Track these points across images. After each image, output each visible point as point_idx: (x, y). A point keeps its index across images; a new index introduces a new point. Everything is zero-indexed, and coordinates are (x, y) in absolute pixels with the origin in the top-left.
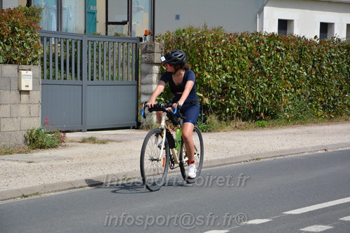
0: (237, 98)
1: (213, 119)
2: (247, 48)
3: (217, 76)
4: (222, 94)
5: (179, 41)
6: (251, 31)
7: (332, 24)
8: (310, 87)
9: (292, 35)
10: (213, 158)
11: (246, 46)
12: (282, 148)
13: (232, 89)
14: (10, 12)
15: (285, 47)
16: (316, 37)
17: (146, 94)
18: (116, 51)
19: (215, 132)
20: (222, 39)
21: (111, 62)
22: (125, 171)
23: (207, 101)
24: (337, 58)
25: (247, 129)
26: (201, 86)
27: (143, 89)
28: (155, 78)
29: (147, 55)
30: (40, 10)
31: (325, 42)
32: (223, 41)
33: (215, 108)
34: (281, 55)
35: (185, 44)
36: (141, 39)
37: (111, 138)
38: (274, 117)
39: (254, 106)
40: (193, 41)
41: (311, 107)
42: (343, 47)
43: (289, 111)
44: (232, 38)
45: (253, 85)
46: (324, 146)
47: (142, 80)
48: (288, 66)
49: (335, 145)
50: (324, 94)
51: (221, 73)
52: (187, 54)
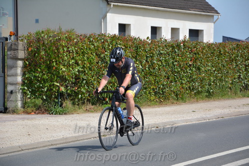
0: (87, 86)
1: (68, 103)
2: (95, 46)
3: (71, 69)
4: (75, 84)
5: (39, 40)
6: (98, 33)
7: (160, 28)
8: (145, 77)
9: (129, 36)
10: (68, 136)
11: (94, 45)
13: (83, 79)
15: (124, 46)
16: (148, 38)
17: (12, 84)
19: (69, 114)
20: (74, 39)
23: (63, 89)
24: (165, 54)
25: (95, 111)
26: (57, 77)
27: (9, 80)
28: (19, 71)
29: (12, 52)
31: (155, 42)
32: (75, 40)
33: (69, 95)
35: (44, 43)
36: (7, 39)
40: (51, 41)
41: (145, 93)
42: (169, 46)
44: (83, 38)
45: (100, 76)
46: (155, 124)
47: (8, 72)
49: (165, 123)
50: (155, 83)
51: (74, 66)
52: (46, 52)
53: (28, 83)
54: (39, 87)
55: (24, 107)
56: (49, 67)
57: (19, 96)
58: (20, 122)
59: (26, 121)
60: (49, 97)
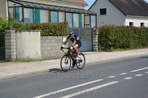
0: (119, 43)
1: (112, 48)
4: (115, 42)
5: (103, 28)
6: (122, 25)
7: (144, 23)
8: (138, 39)
9: (133, 26)
10: (112, 58)
11: (120, 29)
12: (131, 55)
13: (117, 40)
16: (139, 26)
17: (95, 42)
18: (87, 32)
19: (113, 51)
20: (114, 28)
21: (85, 35)
22: (89, 62)
23: (110, 44)
24: (145, 32)
25: (121, 50)
26: (109, 40)
27: (94, 41)
28: (97, 38)
29: (95, 33)
30: (68, 22)
31: (142, 28)
33: (113, 46)
34: (130, 31)
36: (93, 29)
37: (86, 54)
38: (128, 47)
39: (123, 45)
40: (107, 28)
41: (138, 44)
42: (146, 29)
43: (132, 46)
44: (117, 27)
45: (123, 39)
46: (142, 54)
47: (93, 39)
48: (132, 34)
49: (145, 54)
50: (142, 41)
51: (114, 36)
52: (105, 32)
53: (100, 42)
54: (103, 43)
55: (98, 50)
56: (106, 37)
57: (97, 46)
58: (97, 54)
59: (99, 54)
60: (106, 46)
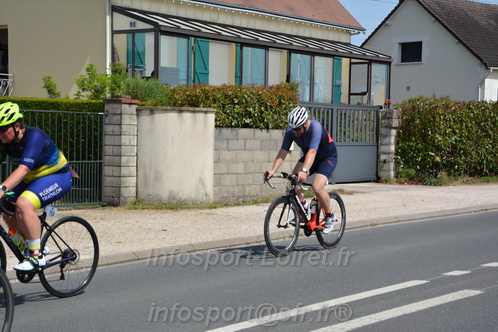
0: (465, 157)
1: (443, 174)
2: (474, 114)
3: (448, 138)
4: (452, 154)
5: (414, 108)
13: (461, 149)
14: (278, 88)
17: (385, 153)
19: (445, 185)
20: (452, 107)
21: (355, 127)
22: (371, 218)
23: (438, 159)
25: (473, 183)
26: (433, 146)
27: (383, 149)
28: (393, 140)
29: (386, 121)
30: (297, 85)
33: (444, 165)
35: (419, 111)
36: (381, 107)
37: (356, 190)
38: (497, 173)
40: (427, 108)
44: (461, 105)
45: (479, 146)
47: (382, 141)
51: (450, 135)
52: (421, 120)
53: (401, 152)
54: (413, 157)
55: (396, 177)
56: (424, 137)
57: (392, 165)
58: (394, 192)
59: (400, 191)
60: (423, 167)
